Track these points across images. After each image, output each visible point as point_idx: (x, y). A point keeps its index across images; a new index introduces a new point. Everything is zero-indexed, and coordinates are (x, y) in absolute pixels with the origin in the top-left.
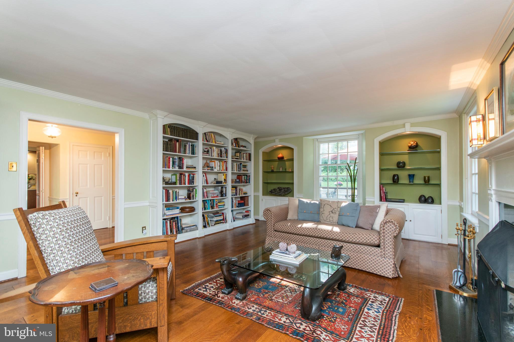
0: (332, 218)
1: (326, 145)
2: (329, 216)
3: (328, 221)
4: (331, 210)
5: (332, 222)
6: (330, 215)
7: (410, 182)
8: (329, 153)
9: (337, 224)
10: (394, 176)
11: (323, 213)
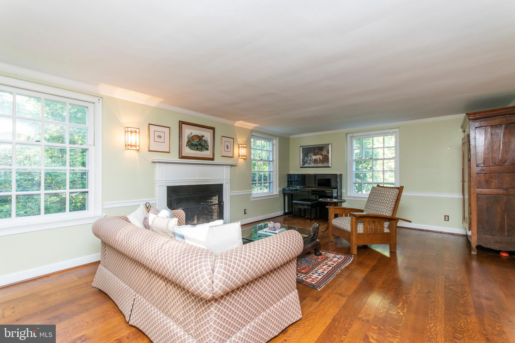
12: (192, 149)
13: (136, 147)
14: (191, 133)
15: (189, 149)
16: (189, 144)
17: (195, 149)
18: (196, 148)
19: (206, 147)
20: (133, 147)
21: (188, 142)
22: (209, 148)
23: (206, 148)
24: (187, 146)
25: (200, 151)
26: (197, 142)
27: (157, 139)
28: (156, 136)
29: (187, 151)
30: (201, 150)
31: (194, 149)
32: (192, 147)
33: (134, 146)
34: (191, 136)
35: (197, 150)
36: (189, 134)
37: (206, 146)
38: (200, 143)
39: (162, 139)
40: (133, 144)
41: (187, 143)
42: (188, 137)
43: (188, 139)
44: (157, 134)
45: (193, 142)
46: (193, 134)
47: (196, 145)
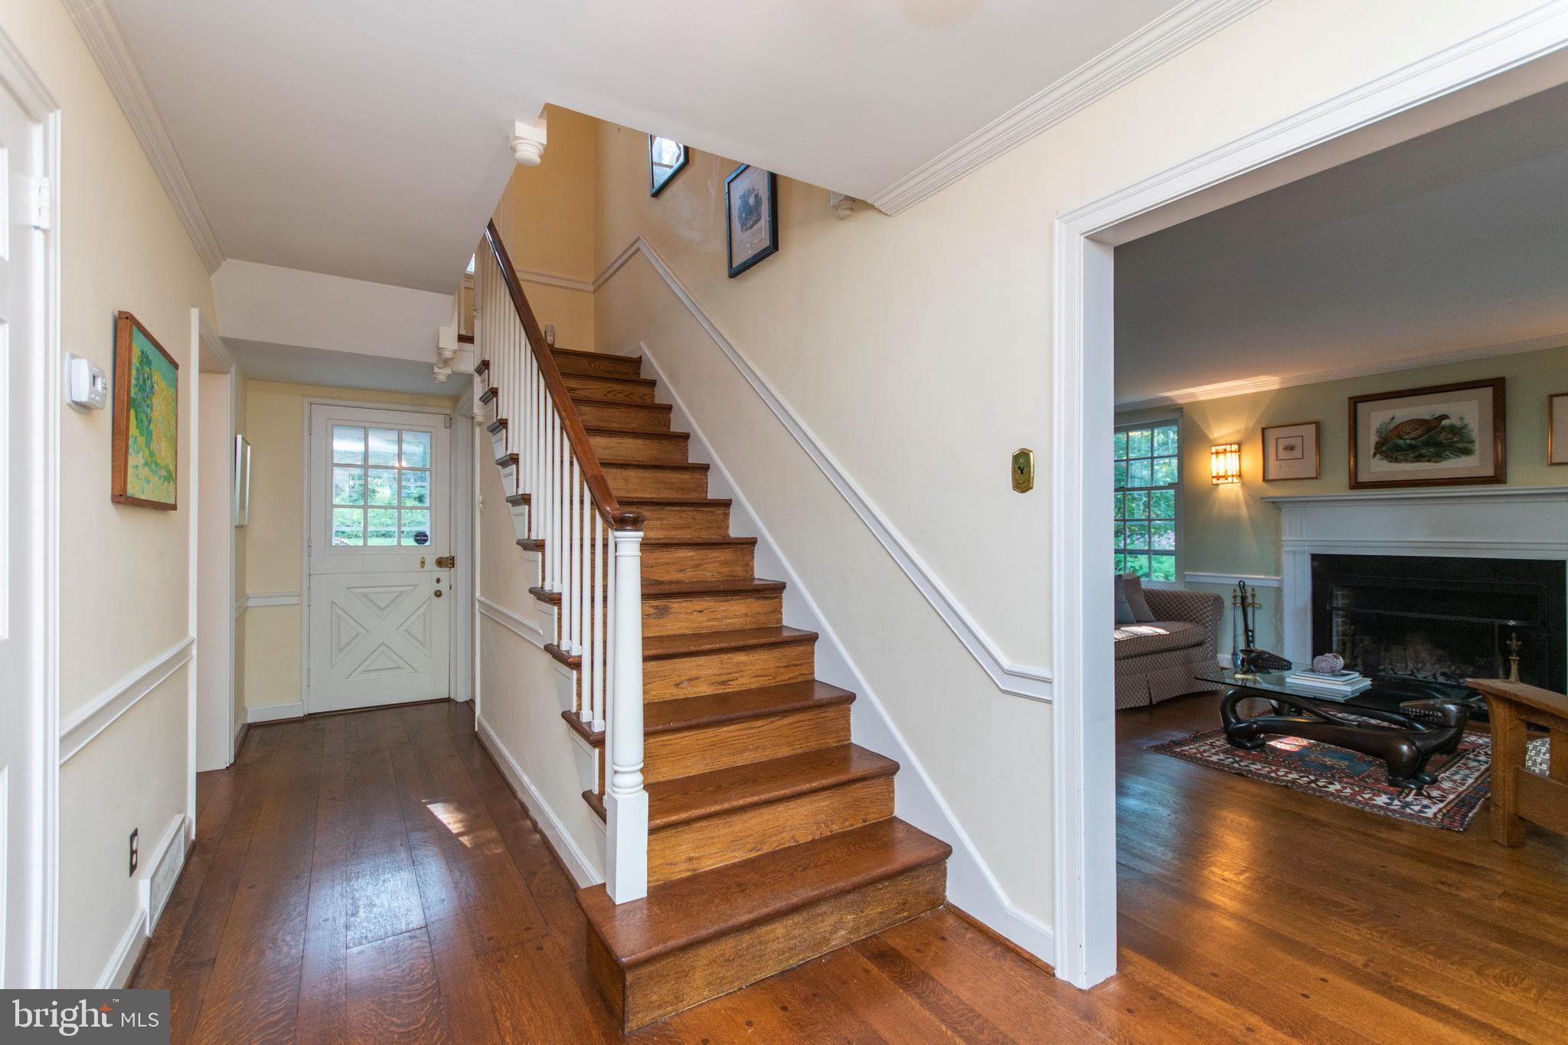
12: (1396, 460)
13: (1226, 479)
14: (1393, 419)
15: (1386, 462)
16: (1384, 448)
17: (1408, 458)
18: (1412, 455)
19: (1460, 445)
20: (1221, 479)
21: (1379, 445)
22: (1476, 447)
23: (1458, 448)
24: (1375, 455)
25: (1429, 461)
26: (1415, 439)
27: (1282, 454)
28: (1281, 448)
29: (1379, 468)
30: (1438, 457)
31: (1406, 460)
32: (1394, 456)
33: (1222, 477)
34: (1392, 426)
35: (1418, 461)
36: (1385, 423)
37: (1458, 442)
39: (1297, 453)
40: (1222, 473)
41: (1376, 448)
42: (1379, 432)
44: (1285, 442)
46: (1397, 421)
47: (1412, 447)
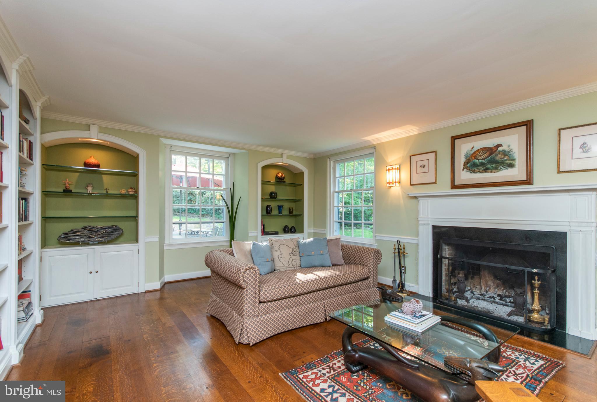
0: (295, 261)
1: (182, 158)
2: (291, 259)
3: (291, 266)
4: (291, 251)
5: (295, 266)
6: (291, 257)
7: (279, 213)
8: (188, 171)
9: (300, 268)
10: (268, 206)
11: (281, 258)
12: (474, 172)
13: (393, 184)
14: (473, 148)
15: (469, 173)
16: (468, 165)
17: (481, 170)
18: (483, 169)
19: (507, 162)
21: (466, 163)
22: (517, 163)
23: (507, 164)
24: (463, 169)
25: (491, 172)
26: (484, 159)
27: (420, 170)
28: (419, 167)
29: (466, 177)
30: (496, 169)
31: (479, 171)
32: (473, 169)
33: (391, 183)
35: (486, 172)
36: (468, 150)
37: (506, 160)
38: (491, 158)
39: (426, 169)
40: (391, 181)
41: (464, 165)
42: (466, 156)
43: (466, 158)
44: (420, 164)
45: (477, 161)
46: (475, 149)
47: (482, 164)
